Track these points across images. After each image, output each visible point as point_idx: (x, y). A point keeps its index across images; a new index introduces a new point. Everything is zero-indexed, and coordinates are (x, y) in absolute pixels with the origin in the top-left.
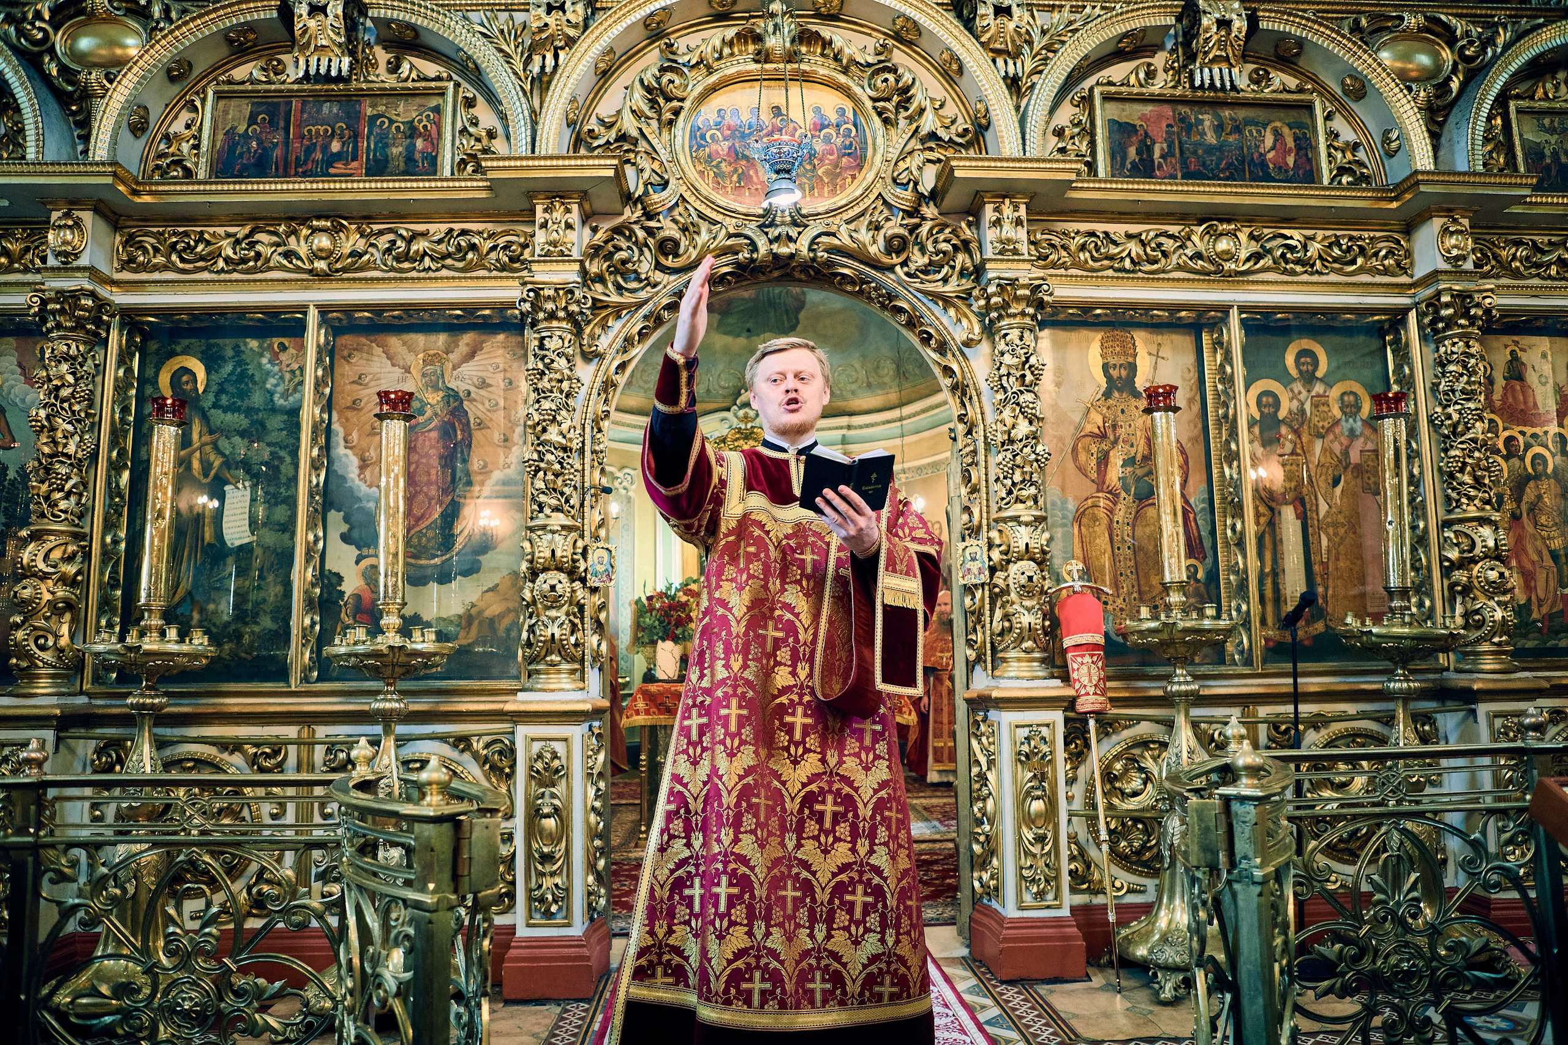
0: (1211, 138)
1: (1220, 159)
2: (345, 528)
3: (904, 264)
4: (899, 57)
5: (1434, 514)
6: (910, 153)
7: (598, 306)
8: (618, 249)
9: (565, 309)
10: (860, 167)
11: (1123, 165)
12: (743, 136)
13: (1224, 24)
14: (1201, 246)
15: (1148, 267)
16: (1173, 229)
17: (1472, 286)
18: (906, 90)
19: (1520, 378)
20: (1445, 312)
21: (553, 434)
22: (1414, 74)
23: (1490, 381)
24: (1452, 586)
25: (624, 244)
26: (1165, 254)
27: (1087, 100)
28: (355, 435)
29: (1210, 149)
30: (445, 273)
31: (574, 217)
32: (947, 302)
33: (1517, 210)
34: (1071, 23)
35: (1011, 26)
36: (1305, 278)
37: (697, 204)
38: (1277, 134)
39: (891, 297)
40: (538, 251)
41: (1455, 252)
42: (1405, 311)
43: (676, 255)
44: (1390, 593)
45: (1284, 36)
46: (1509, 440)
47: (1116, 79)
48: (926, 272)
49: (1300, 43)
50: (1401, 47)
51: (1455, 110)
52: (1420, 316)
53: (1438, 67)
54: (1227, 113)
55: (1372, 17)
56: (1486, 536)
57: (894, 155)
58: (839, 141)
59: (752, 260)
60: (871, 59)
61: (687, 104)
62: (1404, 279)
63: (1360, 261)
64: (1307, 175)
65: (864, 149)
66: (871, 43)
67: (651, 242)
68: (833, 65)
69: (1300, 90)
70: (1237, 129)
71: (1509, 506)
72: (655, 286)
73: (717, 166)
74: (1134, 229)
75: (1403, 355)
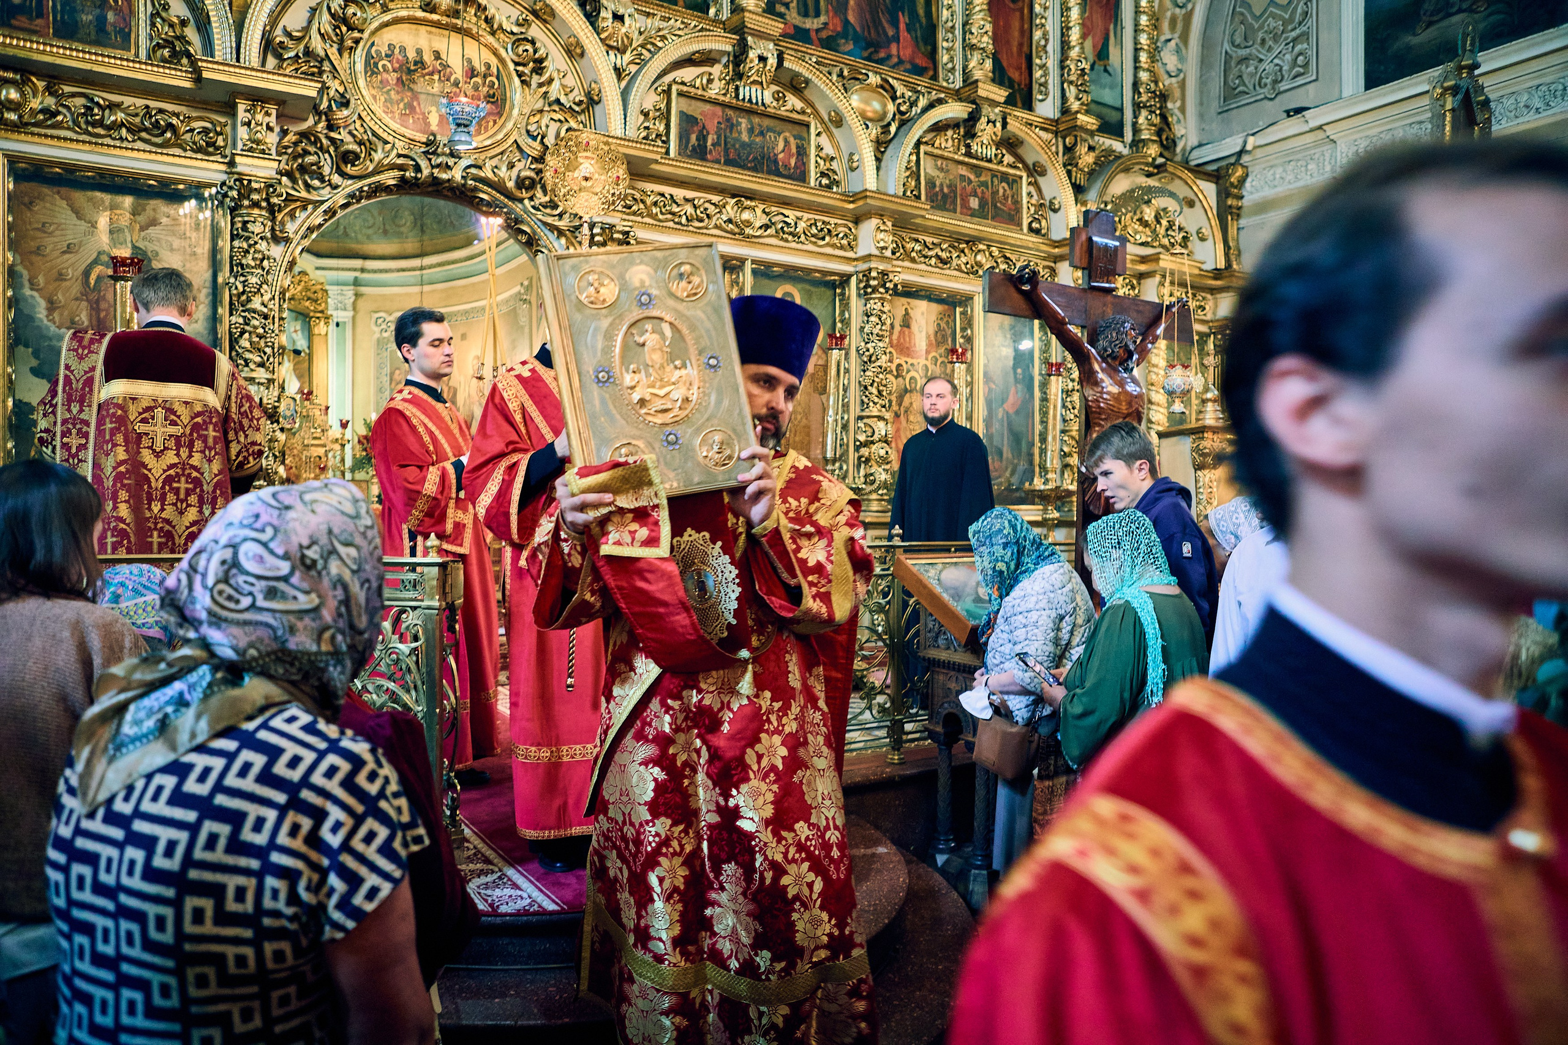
0: (745, 137)
1: (749, 154)
2: (34, 363)
3: (531, 199)
4: (535, 31)
5: (855, 410)
6: (541, 111)
7: (289, 199)
8: (306, 153)
9: (267, 200)
10: (500, 115)
11: (686, 147)
12: (410, 72)
13: (762, 59)
14: (732, 214)
15: (697, 224)
16: (715, 199)
17: (889, 268)
18: (540, 61)
19: (908, 327)
20: (873, 283)
21: (256, 303)
22: (870, 114)
23: (892, 326)
24: (860, 458)
25: (312, 149)
26: (708, 216)
27: (668, 92)
28: (41, 280)
29: (744, 145)
30: (139, 145)
31: (272, 120)
32: (561, 233)
33: (918, 221)
34: (660, 30)
35: (624, 30)
36: (793, 245)
37: (372, 124)
38: (786, 142)
39: (517, 221)
40: (240, 145)
41: (882, 244)
42: (850, 276)
43: (353, 165)
44: (826, 461)
45: (798, 75)
46: (899, 366)
47: (686, 80)
48: (545, 207)
49: (807, 82)
50: (866, 94)
51: (891, 146)
52: (859, 281)
53: (885, 114)
54: (756, 120)
55: (852, 69)
56: (881, 428)
57: (527, 111)
58: (486, 89)
59: (416, 178)
60: (516, 29)
61: (366, 35)
62: (851, 254)
63: (827, 239)
64: (801, 176)
65: (504, 100)
66: (515, 13)
67: (332, 149)
68: (484, 25)
69: (803, 112)
70: (762, 134)
71: (895, 407)
72: (336, 187)
73: (388, 92)
74: (690, 194)
75: (846, 305)
